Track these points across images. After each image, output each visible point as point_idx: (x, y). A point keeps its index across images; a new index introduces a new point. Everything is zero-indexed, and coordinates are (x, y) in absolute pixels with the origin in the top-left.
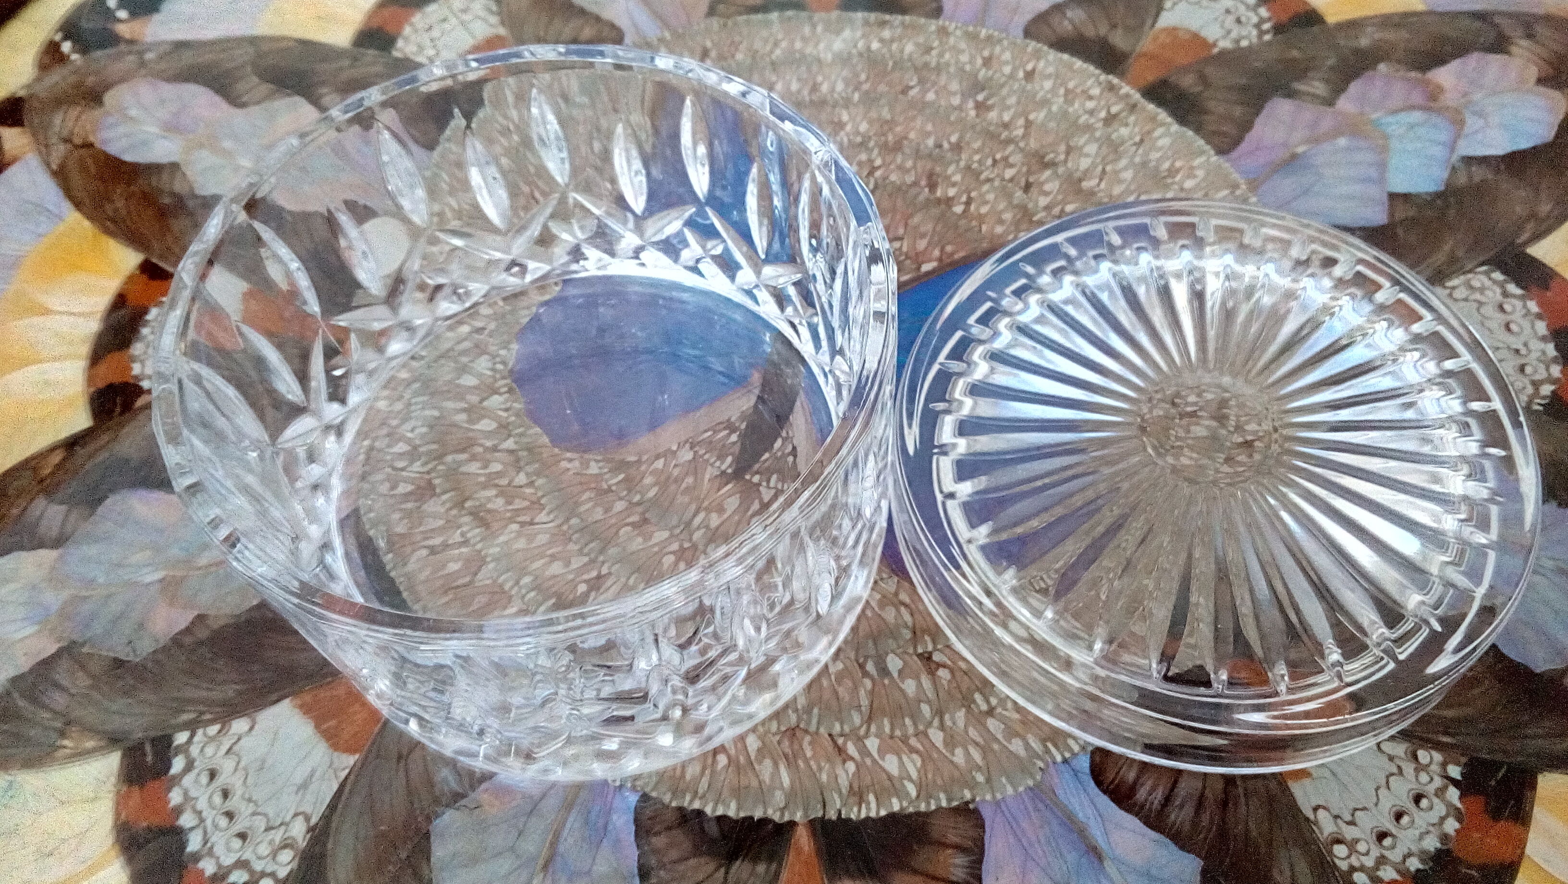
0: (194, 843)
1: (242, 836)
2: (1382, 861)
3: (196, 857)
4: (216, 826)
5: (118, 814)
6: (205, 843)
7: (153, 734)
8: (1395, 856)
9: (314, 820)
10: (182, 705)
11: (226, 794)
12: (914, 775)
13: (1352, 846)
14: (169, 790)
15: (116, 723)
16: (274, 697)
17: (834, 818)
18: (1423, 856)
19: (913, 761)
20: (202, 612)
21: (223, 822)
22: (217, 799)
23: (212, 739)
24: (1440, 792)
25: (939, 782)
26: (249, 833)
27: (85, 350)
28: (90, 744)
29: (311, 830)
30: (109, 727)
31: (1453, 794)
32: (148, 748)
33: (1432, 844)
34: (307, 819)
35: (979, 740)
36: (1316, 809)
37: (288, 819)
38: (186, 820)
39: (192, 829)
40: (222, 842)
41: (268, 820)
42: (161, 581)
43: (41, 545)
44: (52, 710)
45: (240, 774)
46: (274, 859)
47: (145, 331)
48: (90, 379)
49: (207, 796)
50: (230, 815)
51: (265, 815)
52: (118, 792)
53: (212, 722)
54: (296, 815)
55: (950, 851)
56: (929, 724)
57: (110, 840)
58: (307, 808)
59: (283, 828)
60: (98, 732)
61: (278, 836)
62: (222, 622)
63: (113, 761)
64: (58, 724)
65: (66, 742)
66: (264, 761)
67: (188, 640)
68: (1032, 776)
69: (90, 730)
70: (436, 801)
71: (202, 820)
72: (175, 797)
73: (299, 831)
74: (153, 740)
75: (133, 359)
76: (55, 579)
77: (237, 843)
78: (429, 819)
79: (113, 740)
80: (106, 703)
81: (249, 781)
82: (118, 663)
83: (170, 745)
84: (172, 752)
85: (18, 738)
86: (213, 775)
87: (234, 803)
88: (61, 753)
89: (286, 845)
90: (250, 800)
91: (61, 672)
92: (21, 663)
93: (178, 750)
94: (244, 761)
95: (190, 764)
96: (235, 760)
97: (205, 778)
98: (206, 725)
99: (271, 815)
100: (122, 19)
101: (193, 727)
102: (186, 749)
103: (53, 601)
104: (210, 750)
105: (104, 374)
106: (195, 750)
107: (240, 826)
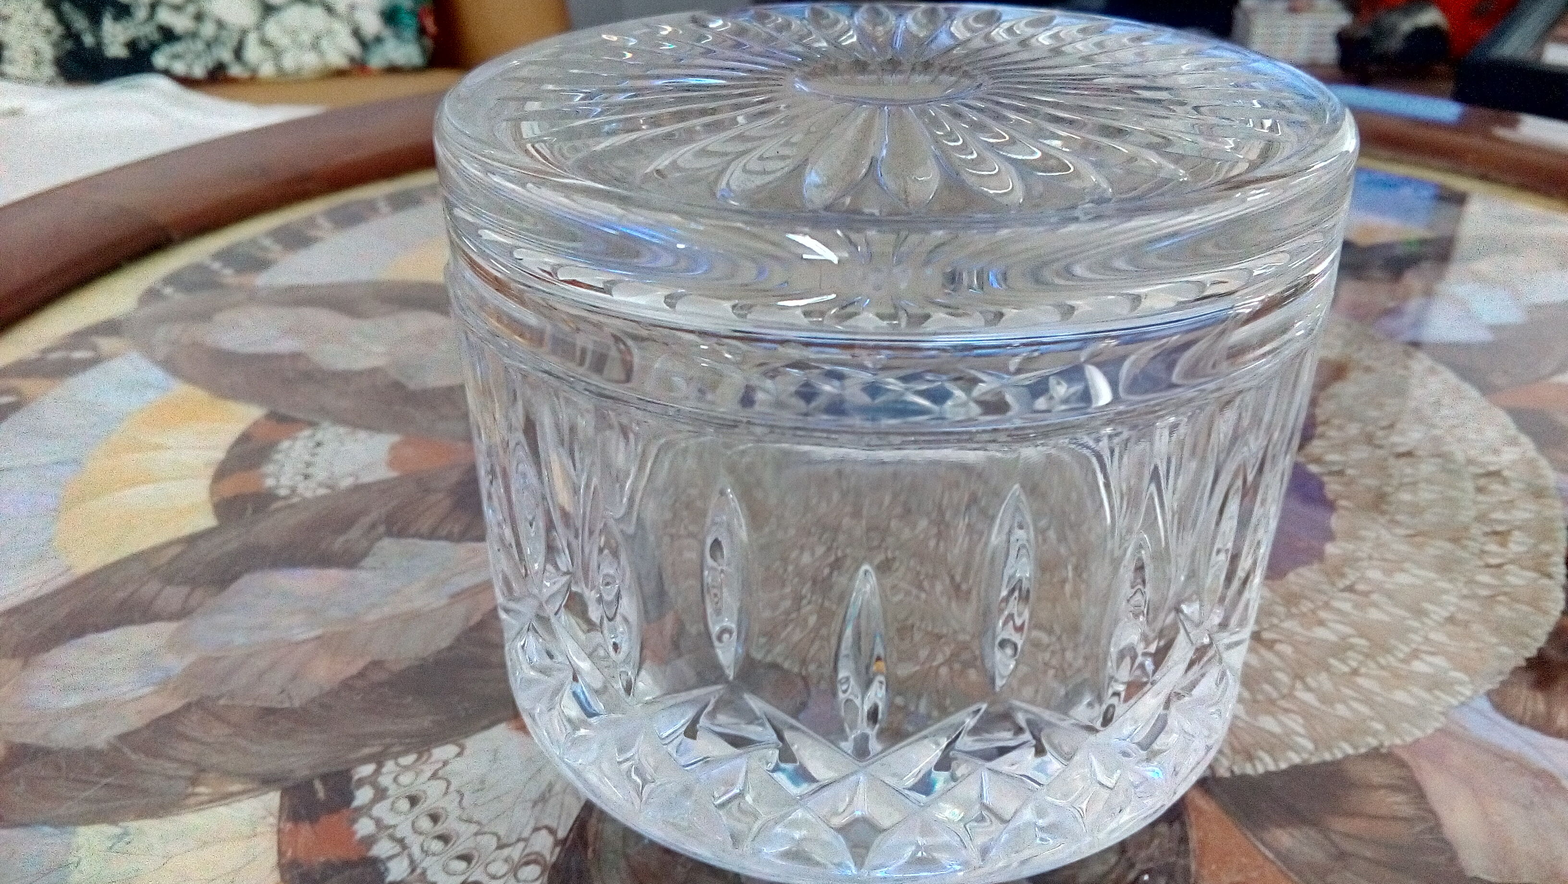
0: (396, 872)
1: (466, 858)
4: (426, 852)
5: (281, 853)
6: (413, 871)
7: (321, 770)
9: (562, 834)
10: (360, 741)
11: (435, 818)
12: (1301, 730)
14: (354, 821)
15: (270, 766)
16: (485, 722)
17: (1227, 775)
19: (1295, 721)
20: (376, 658)
21: (436, 846)
22: (425, 824)
23: (406, 768)
25: (1334, 734)
26: (476, 854)
27: (210, 472)
28: (236, 787)
29: (557, 843)
30: (259, 770)
32: (318, 786)
34: (552, 831)
35: (1355, 695)
37: (525, 834)
38: (383, 849)
39: (391, 858)
40: (438, 868)
41: (499, 838)
42: (318, 638)
43: (156, 617)
44: (177, 760)
45: (454, 797)
46: (515, 876)
47: (278, 456)
48: (212, 492)
49: (409, 823)
50: (444, 838)
51: (495, 834)
52: (279, 831)
53: (406, 752)
54: (536, 829)
55: (1382, 792)
56: (1293, 688)
58: (550, 820)
59: (521, 845)
60: (246, 775)
61: (516, 852)
62: (403, 666)
63: (273, 799)
64: (188, 772)
65: (201, 789)
66: (482, 782)
67: (360, 683)
68: (1436, 720)
69: (227, 774)
71: (404, 847)
72: (364, 827)
73: (543, 844)
74: (324, 778)
75: (266, 476)
76: (178, 645)
77: (459, 867)
79: (266, 782)
80: (254, 748)
81: (465, 802)
82: (269, 711)
83: (350, 778)
84: (352, 786)
86: (414, 801)
87: (448, 826)
88: (192, 801)
89: (528, 861)
90: (469, 821)
91: (191, 725)
92: (132, 721)
93: (361, 782)
94: (455, 784)
95: (381, 794)
96: (442, 785)
97: (404, 805)
98: (396, 756)
99: (502, 832)
100: (228, 275)
101: (379, 760)
102: (372, 781)
103: (176, 664)
104: (406, 779)
105: (230, 487)
106: (385, 780)
107: (460, 848)
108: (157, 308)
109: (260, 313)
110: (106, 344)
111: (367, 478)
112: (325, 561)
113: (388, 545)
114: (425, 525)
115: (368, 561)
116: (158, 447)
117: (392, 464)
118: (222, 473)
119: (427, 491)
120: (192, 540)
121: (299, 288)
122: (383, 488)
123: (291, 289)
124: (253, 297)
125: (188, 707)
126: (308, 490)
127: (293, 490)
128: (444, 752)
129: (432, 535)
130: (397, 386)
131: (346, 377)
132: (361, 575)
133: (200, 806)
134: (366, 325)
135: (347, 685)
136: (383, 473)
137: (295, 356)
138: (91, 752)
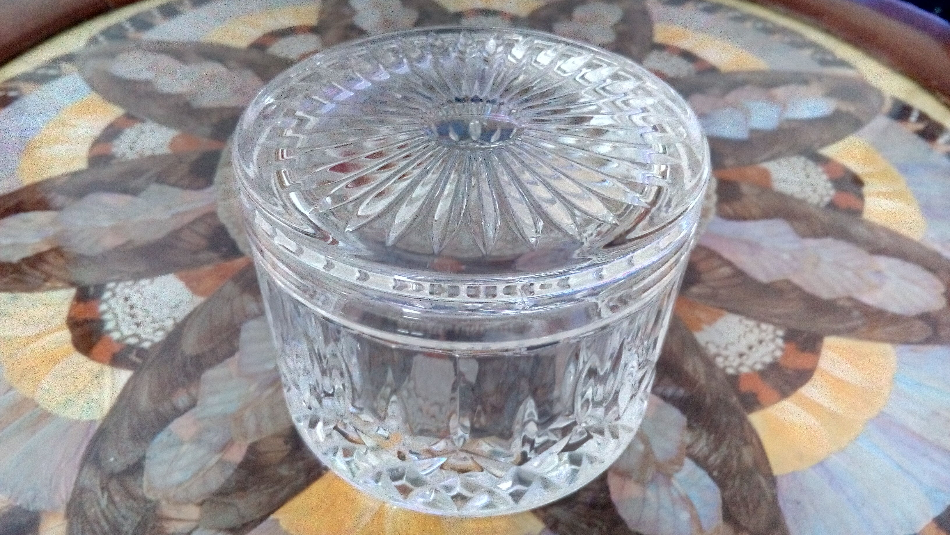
0: (110, 326)
1: (138, 324)
2: (741, 364)
3: (110, 332)
4: (123, 320)
5: (70, 311)
6: (116, 326)
7: (95, 283)
8: (750, 362)
10: (112, 273)
11: (132, 307)
13: (726, 358)
14: (100, 304)
15: (75, 278)
18: (764, 364)
21: (128, 318)
22: (127, 310)
23: (128, 286)
24: (773, 340)
26: (142, 323)
27: (92, 141)
28: (61, 285)
29: (175, 324)
30: (71, 279)
31: (780, 342)
33: (768, 359)
34: (174, 319)
36: (707, 343)
37: (164, 319)
38: (107, 317)
39: (110, 320)
40: (126, 326)
41: (153, 319)
44: (41, 271)
45: (142, 300)
46: (153, 334)
49: (121, 308)
50: (132, 316)
51: (152, 317)
54: (169, 318)
57: (64, 321)
58: (176, 315)
59: (161, 322)
60: (65, 281)
61: (157, 325)
63: (73, 292)
64: (44, 277)
66: (155, 296)
69: (60, 280)
70: (247, 317)
71: (116, 317)
72: (103, 307)
73: (169, 324)
74: (95, 285)
75: (114, 146)
76: (54, 222)
77: (134, 327)
78: (241, 323)
79: (72, 284)
81: (146, 302)
82: (83, 256)
84: (105, 290)
85: (20, 281)
86: (126, 299)
87: (136, 311)
89: (160, 329)
90: (145, 310)
91: (50, 258)
92: (29, 253)
93: (109, 290)
94: (145, 295)
95: (114, 295)
96: (139, 295)
97: (121, 301)
98: (125, 281)
99: (155, 317)
100: (132, 32)
101: (118, 281)
102: (112, 290)
103: (51, 231)
104: (126, 291)
105: (99, 150)
106: (118, 290)
107: (137, 320)
108: (93, 48)
109: (139, 55)
110: (66, 66)
111: (158, 152)
112: (125, 191)
113: (154, 187)
114: (173, 180)
115: (143, 194)
116: (74, 126)
117: (171, 146)
118: (97, 142)
119: (181, 162)
120: (75, 174)
121: (163, 42)
122: (163, 158)
123: (158, 42)
124: (139, 46)
125: (51, 251)
126: (131, 156)
127: (124, 155)
128: (145, 282)
129: (174, 185)
130: (187, 104)
131: (166, 96)
132: (139, 201)
133: (45, 291)
134: (187, 68)
135: (116, 249)
136: (165, 150)
137: (148, 83)
138: (10, 264)
